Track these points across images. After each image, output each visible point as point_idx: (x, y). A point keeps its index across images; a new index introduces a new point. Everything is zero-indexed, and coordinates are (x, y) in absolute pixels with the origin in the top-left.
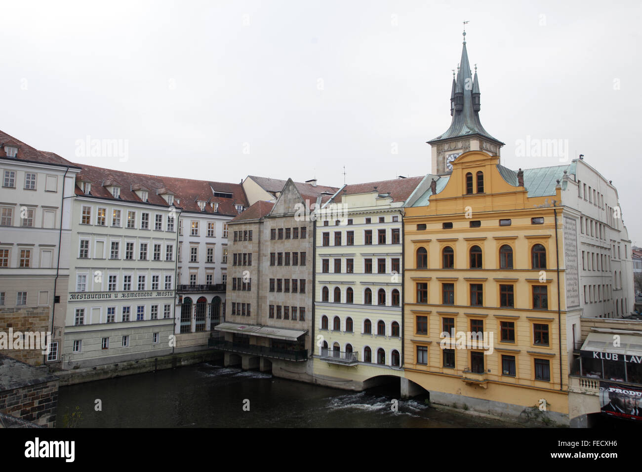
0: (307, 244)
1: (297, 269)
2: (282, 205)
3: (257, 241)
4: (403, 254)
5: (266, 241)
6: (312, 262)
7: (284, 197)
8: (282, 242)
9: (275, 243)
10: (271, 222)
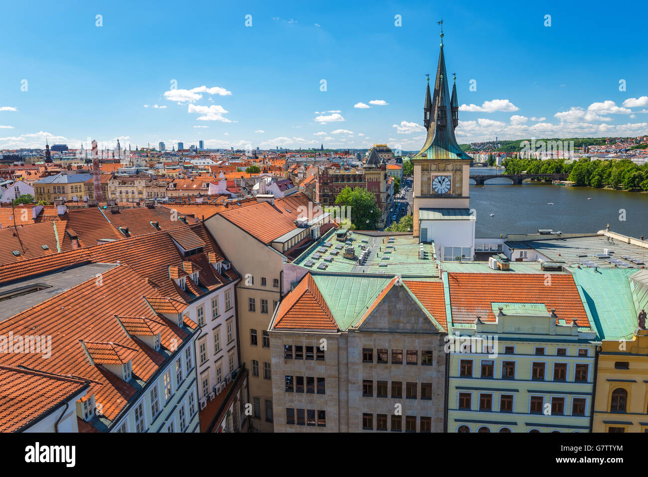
0: (435, 373)
1: (416, 403)
2: (385, 316)
3: (335, 362)
4: (593, 394)
5: (354, 364)
6: (444, 396)
7: (389, 307)
8: (386, 368)
9: (371, 367)
10: (363, 339)
